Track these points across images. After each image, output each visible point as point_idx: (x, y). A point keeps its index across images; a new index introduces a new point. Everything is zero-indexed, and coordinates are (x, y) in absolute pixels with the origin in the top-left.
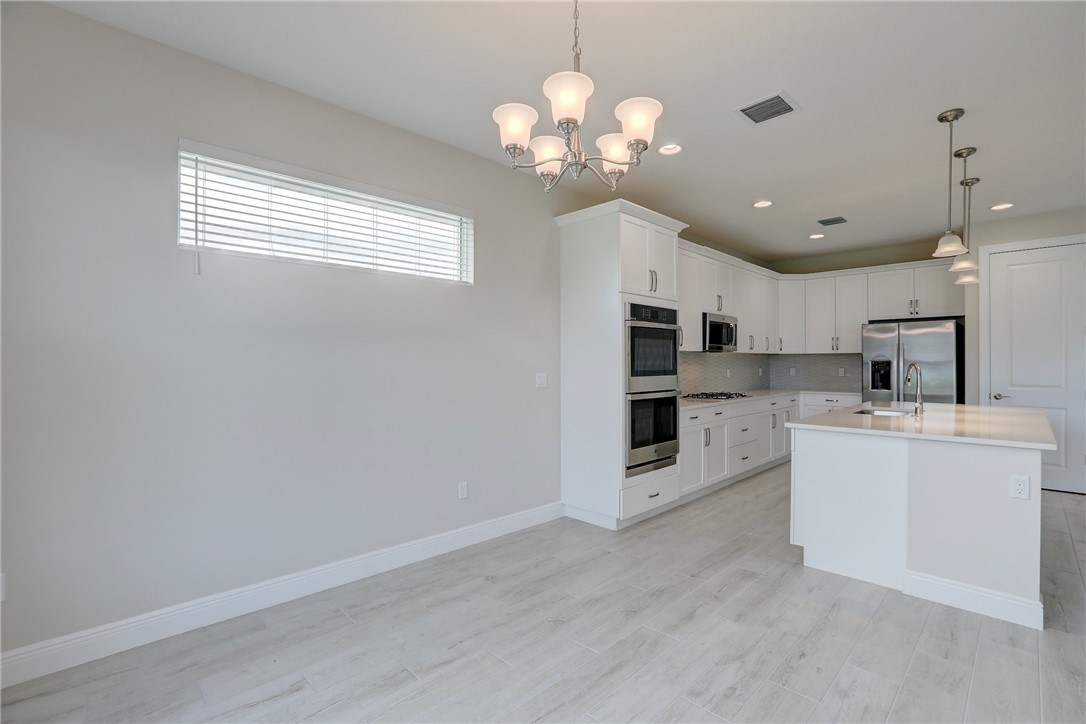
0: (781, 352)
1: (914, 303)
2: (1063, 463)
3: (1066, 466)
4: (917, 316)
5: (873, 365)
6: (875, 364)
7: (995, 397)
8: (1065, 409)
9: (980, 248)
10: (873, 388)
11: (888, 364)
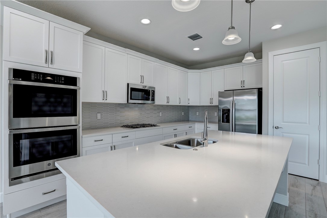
0: (189, 105)
1: (243, 82)
2: (307, 163)
3: (308, 165)
4: (244, 88)
5: (222, 111)
6: (223, 110)
7: (275, 128)
8: (309, 135)
9: (269, 53)
10: (222, 122)
11: (229, 110)
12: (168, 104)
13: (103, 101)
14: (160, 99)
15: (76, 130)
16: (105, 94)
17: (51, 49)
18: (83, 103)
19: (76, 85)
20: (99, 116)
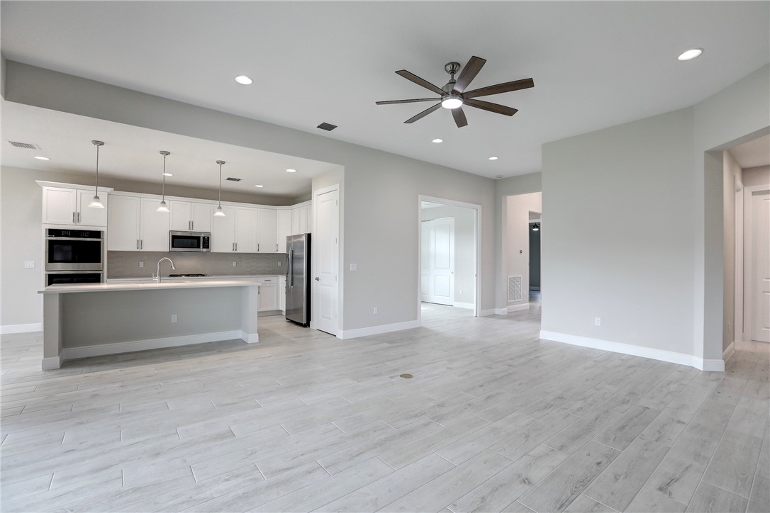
3: (332, 319)
7: (317, 279)
12: (235, 252)
13: (138, 250)
14: (217, 246)
15: (100, 274)
16: (140, 243)
17: (78, 211)
18: (108, 252)
19: (100, 237)
20: (141, 264)
